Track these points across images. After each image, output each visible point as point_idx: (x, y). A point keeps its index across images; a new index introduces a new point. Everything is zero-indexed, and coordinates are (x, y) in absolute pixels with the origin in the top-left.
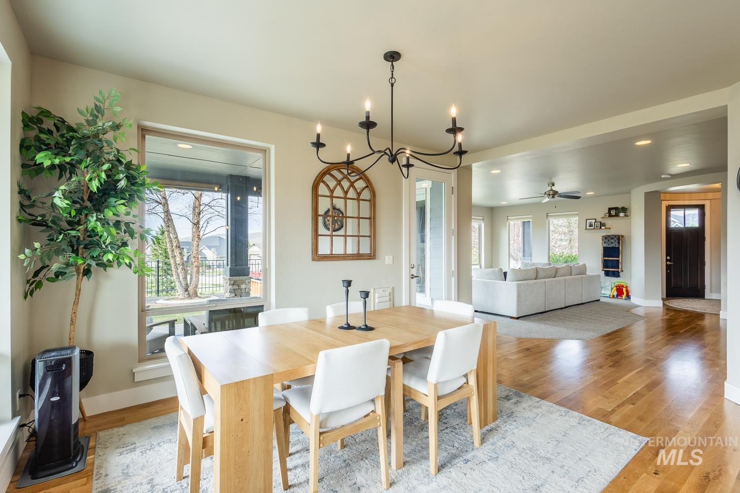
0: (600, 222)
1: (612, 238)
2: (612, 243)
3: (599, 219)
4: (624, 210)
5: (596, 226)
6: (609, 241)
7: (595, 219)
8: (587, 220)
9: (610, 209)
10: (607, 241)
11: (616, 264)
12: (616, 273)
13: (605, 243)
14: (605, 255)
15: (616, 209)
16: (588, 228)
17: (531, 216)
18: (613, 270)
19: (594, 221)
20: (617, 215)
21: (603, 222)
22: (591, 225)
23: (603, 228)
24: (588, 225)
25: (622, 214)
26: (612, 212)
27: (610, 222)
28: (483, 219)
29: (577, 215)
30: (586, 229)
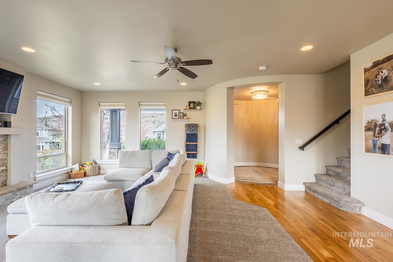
0: (183, 113)
1: (193, 127)
2: (193, 130)
3: (182, 111)
4: (199, 104)
5: (180, 116)
6: (191, 128)
7: (179, 110)
8: (173, 110)
9: (190, 103)
10: (190, 128)
11: (195, 148)
12: (195, 155)
13: (188, 130)
14: (187, 141)
15: (194, 103)
16: (174, 117)
17: (124, 104)
18: (193, 152)
19: (178, 112)
20: (194, 108)
21: (184, 113)
22: (176, 115)
23: (185, 118)
24: (174, 115)
25: (198, 107)
26: (191, 105)
27: (190, 113)
28: (70, 102)
29: (165, 105)
30: (172, 118)
